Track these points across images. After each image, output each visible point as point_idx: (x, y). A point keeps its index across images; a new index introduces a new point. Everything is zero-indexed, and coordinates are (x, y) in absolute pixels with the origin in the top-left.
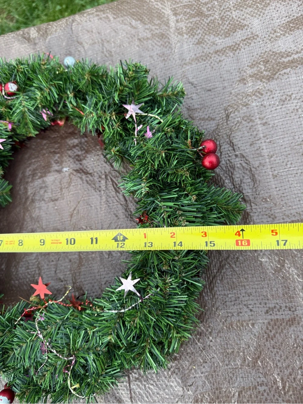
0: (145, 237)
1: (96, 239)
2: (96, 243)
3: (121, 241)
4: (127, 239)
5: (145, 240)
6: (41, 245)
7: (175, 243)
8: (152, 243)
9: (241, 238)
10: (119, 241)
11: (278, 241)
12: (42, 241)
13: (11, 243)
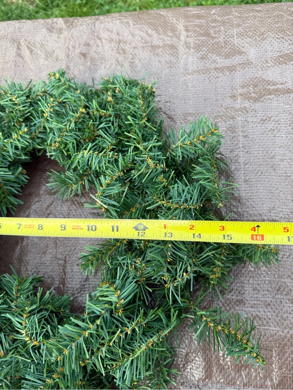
0: (165, 228)
1: (117, 227)
2: (117, 231)
3: (141, 230)
4: (148, 228)
5: (165, 231)
6: (62, 230)
7: (194, 234)
8: (172, 234)
9: (256, 233)
10: (139, 230)
11: (289, 237)
12: (63, 226)
13: (30, 227)
